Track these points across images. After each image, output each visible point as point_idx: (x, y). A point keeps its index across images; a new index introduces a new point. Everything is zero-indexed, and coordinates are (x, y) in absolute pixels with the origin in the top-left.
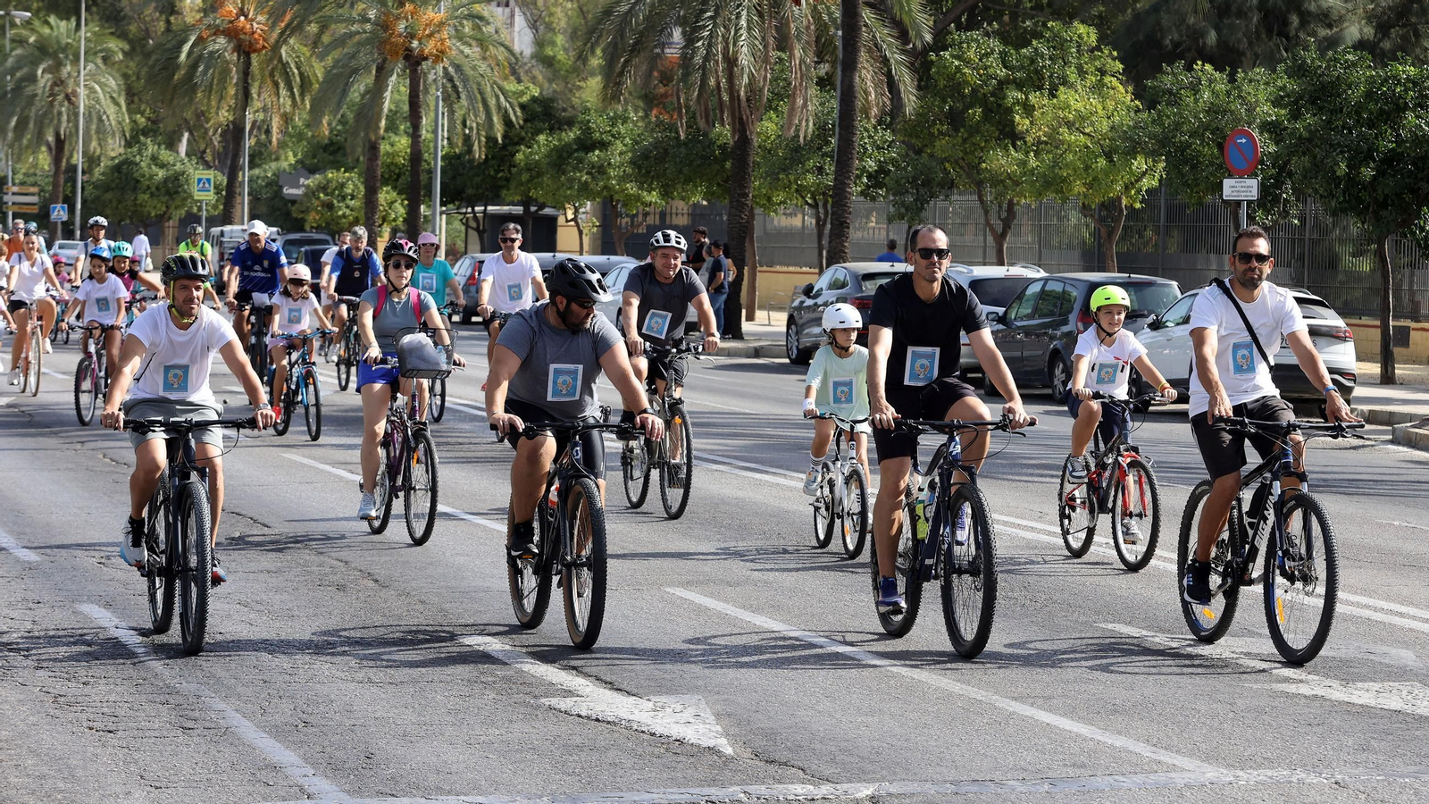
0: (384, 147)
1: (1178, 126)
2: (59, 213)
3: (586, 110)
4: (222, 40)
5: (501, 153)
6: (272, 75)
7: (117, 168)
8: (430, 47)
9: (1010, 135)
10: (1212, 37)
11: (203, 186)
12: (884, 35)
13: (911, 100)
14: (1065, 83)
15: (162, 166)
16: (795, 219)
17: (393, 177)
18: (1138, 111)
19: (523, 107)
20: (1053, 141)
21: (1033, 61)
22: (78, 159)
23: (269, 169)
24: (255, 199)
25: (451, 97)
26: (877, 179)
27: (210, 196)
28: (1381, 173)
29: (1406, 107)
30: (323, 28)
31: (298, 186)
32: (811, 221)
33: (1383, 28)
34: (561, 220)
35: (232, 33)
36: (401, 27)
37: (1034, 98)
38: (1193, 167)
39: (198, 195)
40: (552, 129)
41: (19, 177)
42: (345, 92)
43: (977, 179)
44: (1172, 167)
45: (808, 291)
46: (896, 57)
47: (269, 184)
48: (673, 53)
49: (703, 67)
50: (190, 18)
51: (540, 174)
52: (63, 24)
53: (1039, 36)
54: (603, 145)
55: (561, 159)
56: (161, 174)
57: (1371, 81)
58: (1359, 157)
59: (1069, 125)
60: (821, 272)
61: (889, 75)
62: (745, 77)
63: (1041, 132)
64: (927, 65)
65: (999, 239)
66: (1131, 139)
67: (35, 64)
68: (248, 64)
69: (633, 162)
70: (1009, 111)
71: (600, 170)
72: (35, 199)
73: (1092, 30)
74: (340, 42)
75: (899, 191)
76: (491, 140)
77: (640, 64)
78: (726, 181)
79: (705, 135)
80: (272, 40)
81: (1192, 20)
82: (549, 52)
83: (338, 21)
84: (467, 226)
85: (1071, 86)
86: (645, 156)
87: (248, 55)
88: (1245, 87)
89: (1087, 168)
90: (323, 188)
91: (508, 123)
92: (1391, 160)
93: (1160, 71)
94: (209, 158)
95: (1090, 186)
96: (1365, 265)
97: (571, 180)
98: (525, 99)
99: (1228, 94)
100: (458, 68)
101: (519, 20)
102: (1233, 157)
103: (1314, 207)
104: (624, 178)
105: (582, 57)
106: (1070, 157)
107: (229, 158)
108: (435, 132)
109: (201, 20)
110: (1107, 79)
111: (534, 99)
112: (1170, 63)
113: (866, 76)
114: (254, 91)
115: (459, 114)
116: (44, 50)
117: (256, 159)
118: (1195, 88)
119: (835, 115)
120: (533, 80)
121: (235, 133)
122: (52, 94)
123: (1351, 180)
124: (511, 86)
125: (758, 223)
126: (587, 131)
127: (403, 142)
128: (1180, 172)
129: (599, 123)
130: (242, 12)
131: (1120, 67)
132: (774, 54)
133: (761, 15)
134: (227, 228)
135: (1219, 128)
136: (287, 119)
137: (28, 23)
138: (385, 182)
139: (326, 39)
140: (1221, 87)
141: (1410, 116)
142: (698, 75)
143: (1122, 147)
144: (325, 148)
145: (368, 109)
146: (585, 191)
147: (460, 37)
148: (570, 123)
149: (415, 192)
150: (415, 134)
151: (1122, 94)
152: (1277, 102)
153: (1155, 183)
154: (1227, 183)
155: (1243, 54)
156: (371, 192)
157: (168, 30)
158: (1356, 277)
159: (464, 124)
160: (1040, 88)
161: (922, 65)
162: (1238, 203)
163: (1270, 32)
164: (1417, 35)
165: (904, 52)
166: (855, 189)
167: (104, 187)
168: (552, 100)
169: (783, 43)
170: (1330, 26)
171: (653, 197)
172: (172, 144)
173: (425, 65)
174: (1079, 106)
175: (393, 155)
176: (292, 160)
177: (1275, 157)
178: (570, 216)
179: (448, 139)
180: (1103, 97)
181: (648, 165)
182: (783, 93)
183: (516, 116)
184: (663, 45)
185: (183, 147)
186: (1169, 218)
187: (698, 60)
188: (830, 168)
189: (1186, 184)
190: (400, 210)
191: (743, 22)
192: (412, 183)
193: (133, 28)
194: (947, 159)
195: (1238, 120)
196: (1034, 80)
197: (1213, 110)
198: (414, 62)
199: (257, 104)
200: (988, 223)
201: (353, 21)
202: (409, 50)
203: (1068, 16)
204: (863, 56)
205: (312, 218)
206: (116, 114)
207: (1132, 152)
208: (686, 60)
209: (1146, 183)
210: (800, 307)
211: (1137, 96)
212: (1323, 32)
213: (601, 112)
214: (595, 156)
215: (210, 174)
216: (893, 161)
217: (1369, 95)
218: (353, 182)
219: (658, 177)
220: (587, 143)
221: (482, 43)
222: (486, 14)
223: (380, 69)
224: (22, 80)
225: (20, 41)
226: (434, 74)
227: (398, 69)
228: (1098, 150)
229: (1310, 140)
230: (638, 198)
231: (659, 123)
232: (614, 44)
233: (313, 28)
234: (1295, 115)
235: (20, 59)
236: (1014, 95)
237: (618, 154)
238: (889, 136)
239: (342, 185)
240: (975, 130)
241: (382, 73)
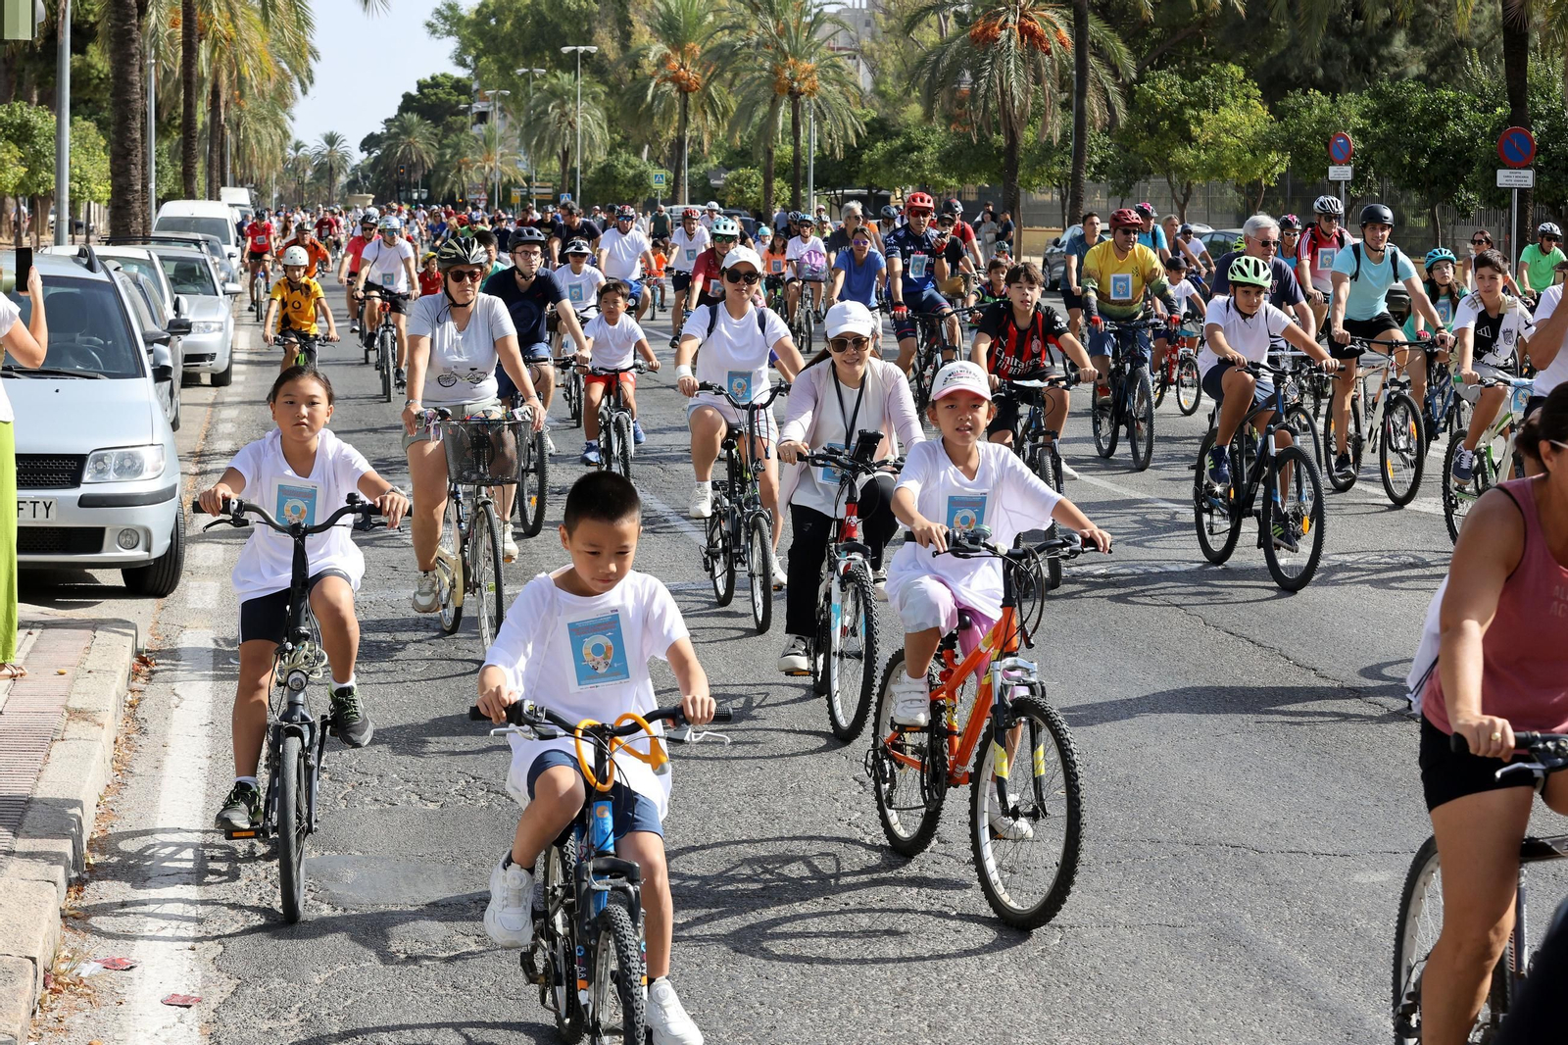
0: (776, 152)
1: (1298, 132)
2: (565, 198)
3: (908, 126)
4: (669, 84)
5: (853, 154)
6: (702, 106)
7: (603, 169)
8: (805, 86)
9: (1188, 139)
10: (1320, 72)
11: (658, 180)
12: (1104, 73)
13: (1122, 115)
14: (1223, 103)
15: (632, 167)
16: (1045, 196)
17: (783, 171)
18: (1272, 122)
19: (866, 124)
20: (1216, 143)
21: (1202, 90)
22: (578, 164)
23: (701, 169)
24: (692, 188)
25: (820, 117)
26: (1101, 168)
27: (663, 186)
28: (1432, 162)
29: (1448, 118)
30: (736, 75)
31: (719, 179)
32: (1057, 197)
33: (1432, 66)
34: (893, 198)
35: (676, 80)
36: (787, 73)
37: (1203, 114)
38: (1309, 159)
39: (655, 186)
40: (885, 139)
41: (540, 176)
42: (750, 117)
43: (1167, 168)
44: (1294, 159)
45: (1056, 243)
46: (1112, 88)
47: (701, 178)
48: (965, 87)
49: (985, 96)
50: (649, 70)
51: (878, 168)
52: (566, 76)
53: (1205, 73)
54: (920, 149)
55: (892, 158)
56: (631, 172)
57: (1425, 101)
58: (1418, 151)
59: (1227, 131)
60: (1065, 230)
61: (1107, 99)
62: (1017, 103)
63: (1208, 137)
64: (1132, 93)
65: (1182, 207)
66: (1267, 140)
67: (548, 103)
68: (687, 99)
69: (939, 160)
70: (1187, 122)
71: (918, 165)
72: (550, 191)
73: (1241, 69)
74: (748, 84)
75: (1114, 176)
76: (848, 147)
77: (943, 96)
78: (1001, 170)
79: (987, 140)
80: (702, 82)
81: (1307, 61)
82: (882, 88)
83: (746, 69)
84: (831, 202)
85: (1227, 106)
86: (948, 154)
87: (686, 93)
88: (1342, 106)
89: (1239, 159)
90: (737, 180)
91: (858, 135)
92: (1438, 154)
93: (1286, 95)
94: (662, 161)
95: (1240, 172)
96: (1422, 223)
97: (899, 172)
98: (867, 119)
99: (1331, 110)
100: (824, 99)
101: (863, 68)
102: (1335, 153)
103: (1389, 184)
104: (932, 171)
105: (907, 92)
106: (1228, 153)
107: (675, 162)
108: (809, 142)
109: (656, 72)
110: (1251, 101)
111: (873, 119)
112: (1293, 90)
113: (1093, 102)
114: (691, 117)
115: (826, 129)
116: (554, 94)
117: (691, 162)
118: (1309, 107)
119: (1072, 126)
120: (873, 107)
121: (678, 144)
122: (560, 122)
123: (1413, 166)
124: (859, 111)
125: (1022, 199)
126: (909, 139)
127: (789, 149)
128: (1302, 164)
129: (917, 134)
130: (682, 66)
131: (1259, 93)
132: (1032, 87)
133: (1023, 60)
134: (675, 207)
135: (1325, 133)
136: (713, 135)
137: (543, 77)
138: (777, 175)
139: (737, 83)
140: (1326, 106)
141: (1451, 124)
142: (981, 102)
143: (1262, 146)
144: (737, 154)
145: (767, 128)
146: (908, 179)
147: (825, 79)
148: (898, 134)
149: (796, 180)
150: (796, 144)
151: (1261, 111)
152: (1363, 116)
153: (1284, 170)
154: (1332, 169)
155: (1339, 85)
156: (768, 182)
157: (634, 79)
158: (1415, 231)
159: (830, 136)
160: (1207, 107)
161: (1128, 93)
162: (1339, 182)
163: (1358, 69)
164: (1454, 70)
165: (1116, 85)
166: (1086, 176)
167: (593, 182)
168: (886, 120)
169: (1038, 81)
170: (1397, 65)
171: (953, 182)
172: (638, 153)
173: (802, 98)
174: (1233, 119)
175: (784, 157)
176: (716, 162)
177: (1362, 152)
178: (899, 195)
179: (819, 146)
180: (1249, 113)
181: (950, 161)
182: (1039, 112)
183: (863, 130)
184: (959, 83)
185: (645, 155)
186: (1293, 193)
187: (982, 91)
188: (1069, 162)
189: (1304, 170)
190: (787, 193)
191: (1012, 66)
192: (794, 174)
193: (611, 78)
194: (1146, 155)
195: (1337, 127)
196: (1203, 102)
197: (1321, 121)
198: (795, 95)
199: (693, 126)
200: (1174, 196)
201: (753, 70)
202: (791, 88)
203: (1225, 60)
204: (1090, 87)
205: (730, 199)
206: (600, 135)
207: (1268, 150)
208: (974, 92)
209: (1279, 169)
210: (1051, 254)
211: (1271, 112)
212: (1392, 69)
213: (919, 125)
214: (915, 155)
215: (663, 172)
216: (1111, 156)
217: (1424, 110)
218: (756, 176)
219: (956, 169)
220: (910, 147)
221: (841, 84)
222: (842, 64)
223: (774, 101)
224: (542, 113)
225: (539, 89)
226: (808, 103)
227: (785, 101)
228: (1245, 148)
229: (1385, 141)
230: (943, 183)
231: (956, 134)
232: (929, 81)
233: (728, 75)
234: (1376, 124)
235: (538, 99)
236: (1190, 112)
237: (930, 154)
238: (1108, 140)
239: (749, 178)
240: (1164, 135)
241: (774, 104)
